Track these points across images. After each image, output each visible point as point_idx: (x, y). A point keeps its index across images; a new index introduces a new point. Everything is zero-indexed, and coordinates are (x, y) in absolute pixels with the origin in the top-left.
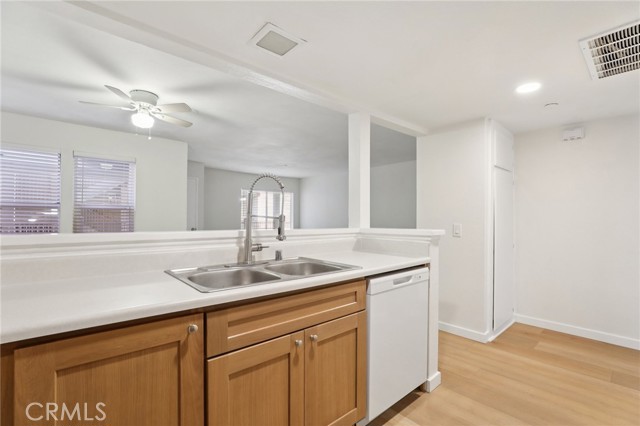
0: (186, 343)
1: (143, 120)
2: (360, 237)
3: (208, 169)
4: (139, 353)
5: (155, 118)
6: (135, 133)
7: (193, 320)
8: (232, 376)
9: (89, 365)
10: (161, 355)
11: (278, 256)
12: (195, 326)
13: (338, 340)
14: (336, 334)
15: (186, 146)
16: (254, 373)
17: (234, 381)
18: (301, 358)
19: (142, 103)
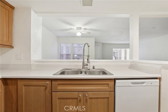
0: (47, 86)
1: (79, 34)
2: (133, 63)
3: (103, 44)
4: (37, 86)
5: (81, 33)
6: (77, 37)
7: (48, 81)
8: (58, 99)
9: (29, 86)
10: (42, 88)
11: (94, 68)
12: (48, 83)
13: (99, 99)
14: (98, 97)
15: (94, 38)
16: (65, 100)
17: (59, 100)
18: (82, 101)
19: (78, 30)
